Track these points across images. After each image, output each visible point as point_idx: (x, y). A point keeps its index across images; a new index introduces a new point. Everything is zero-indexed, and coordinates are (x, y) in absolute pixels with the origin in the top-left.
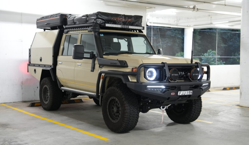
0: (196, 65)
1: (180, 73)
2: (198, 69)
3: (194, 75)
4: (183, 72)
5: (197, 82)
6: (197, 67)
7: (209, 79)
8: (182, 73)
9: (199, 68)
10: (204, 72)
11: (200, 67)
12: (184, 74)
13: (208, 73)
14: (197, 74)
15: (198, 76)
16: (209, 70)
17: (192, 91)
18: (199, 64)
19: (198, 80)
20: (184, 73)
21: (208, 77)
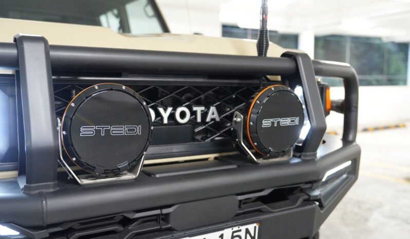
0: (288, 64)
1: (193, 113)
2: (298, 91)
3: (266, 123)
4: (213, 109)
5: (286, 164)
6: (293, 78)
7: (351, 137)
8: (204, 115)
9: (301, 84)
10: (332, 102)
11: (311, 80)
12: (216, 116)
13: (348, 108)
14: (286, 122)
15: (295, 129)
16: (354, 96)
17: (251, 227)
18: (300, 61)
19: (299, 150)
20: (220, 111)
21: (349, 126)
